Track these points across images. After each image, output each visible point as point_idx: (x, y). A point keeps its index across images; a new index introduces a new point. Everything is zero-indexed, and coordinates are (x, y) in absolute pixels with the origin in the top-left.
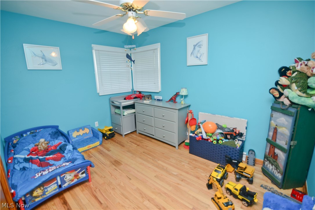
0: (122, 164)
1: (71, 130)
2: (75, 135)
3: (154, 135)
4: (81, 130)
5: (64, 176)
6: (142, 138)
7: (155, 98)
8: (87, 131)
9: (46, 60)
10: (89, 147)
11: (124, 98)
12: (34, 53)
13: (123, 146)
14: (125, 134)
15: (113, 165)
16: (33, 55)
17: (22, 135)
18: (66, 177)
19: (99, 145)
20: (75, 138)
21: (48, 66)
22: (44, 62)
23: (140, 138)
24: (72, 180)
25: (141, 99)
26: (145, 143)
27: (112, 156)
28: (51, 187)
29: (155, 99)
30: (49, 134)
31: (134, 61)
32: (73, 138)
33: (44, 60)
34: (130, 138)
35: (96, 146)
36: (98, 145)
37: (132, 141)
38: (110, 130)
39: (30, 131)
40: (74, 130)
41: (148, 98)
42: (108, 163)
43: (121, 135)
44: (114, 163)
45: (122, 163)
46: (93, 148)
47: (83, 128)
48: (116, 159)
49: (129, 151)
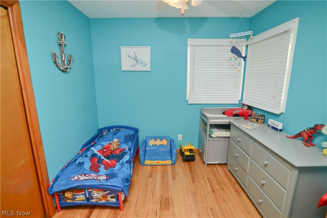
0: (169, 210)
1: (149, 137)
2: (151, 143)
3: (246, 188)
4: (158, 140)
5: (92, 191)
6: (228, 182)
7: (269, 124)
8: (165, 142)
9: (137, 61)
10: (158, 163)
11: (223, 112)
12: (128, 55)
13: (194, 181)
14: (208, 163)
15: (160, 203)
16: (127, 56)
17: (109, 131)
18: (93, 193)
19: (171, 165)
20: (151, 147)
21: (139, 68)
22: (136, 63)
23: (226, 180)
24: (101, 200)
25: (246, 119)
26: (226, 194)
27: (169, 189)
28: (79, 196)
29: (269, 126)
30: (125, 136)
31: (245, 58)
32: (149, 146)
33: (135, 61)
34: (213, 171)
35: (167, 165)
36: (169, 165)
37: (212, 178)
38: (191, 150)
39: (116, 128)
40: (151, 138)
41: (257, 121)
42: (158, 196)
43: (204, 163)
44: (163, 200)
45: (171, 208)
46: (162, 165)
47: (161, 139)
48: (170, 198)
49: (194, 194)
